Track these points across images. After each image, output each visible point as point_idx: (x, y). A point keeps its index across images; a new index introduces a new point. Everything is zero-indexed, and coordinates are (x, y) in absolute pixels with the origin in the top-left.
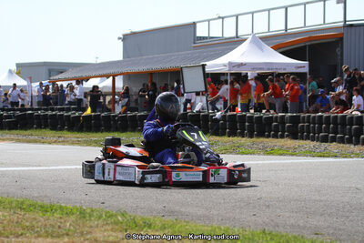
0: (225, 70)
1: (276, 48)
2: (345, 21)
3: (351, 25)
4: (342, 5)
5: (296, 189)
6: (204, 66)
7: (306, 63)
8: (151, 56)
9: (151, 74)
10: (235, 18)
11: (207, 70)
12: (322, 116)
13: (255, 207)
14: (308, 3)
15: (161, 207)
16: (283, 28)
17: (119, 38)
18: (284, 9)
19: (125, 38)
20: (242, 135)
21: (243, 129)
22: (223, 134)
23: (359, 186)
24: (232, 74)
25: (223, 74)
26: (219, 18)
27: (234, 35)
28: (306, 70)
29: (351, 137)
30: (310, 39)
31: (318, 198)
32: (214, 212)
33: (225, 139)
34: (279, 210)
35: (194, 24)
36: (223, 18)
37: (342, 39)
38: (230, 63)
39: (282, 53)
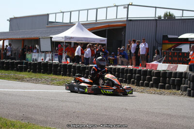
0: (63, 40)
1: (90, 30)
2: (127, 18)
3: (131, 20)
4: (126, 9)
5: (94, 108)
6: (51, 38)
7: (105, 39)
8: (24, 31)
9: (23, 40)
10: (70, 13)
11: (53, 40)
12: (112, 68)
13: (71, 117)
14: (108, 7)
15: (21, 114)
16: (95, 19)
17: (8, 20)
18: (96, 10)
19: (11, 20)
20: (69, 75)
21: (70, 72)
22: (59, 74)
23: (127, 108)
24: (66, 42)
25: (62, 42)
26: (61, 12)
27: (69, 22)
28: (105, 42)
29: (126, 80)
30: (109, 26)
31: (105, 113)
32: (49, 119)
33: (60, 77)
34: (83, 120)
35: (48, 15)
36: (63, 13)
37: (125, 27)
38: (65, 37)
39: (94, 33)
